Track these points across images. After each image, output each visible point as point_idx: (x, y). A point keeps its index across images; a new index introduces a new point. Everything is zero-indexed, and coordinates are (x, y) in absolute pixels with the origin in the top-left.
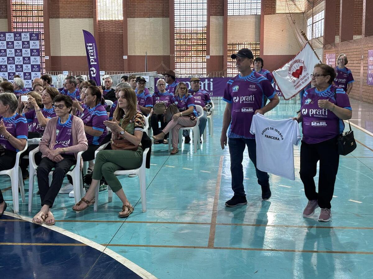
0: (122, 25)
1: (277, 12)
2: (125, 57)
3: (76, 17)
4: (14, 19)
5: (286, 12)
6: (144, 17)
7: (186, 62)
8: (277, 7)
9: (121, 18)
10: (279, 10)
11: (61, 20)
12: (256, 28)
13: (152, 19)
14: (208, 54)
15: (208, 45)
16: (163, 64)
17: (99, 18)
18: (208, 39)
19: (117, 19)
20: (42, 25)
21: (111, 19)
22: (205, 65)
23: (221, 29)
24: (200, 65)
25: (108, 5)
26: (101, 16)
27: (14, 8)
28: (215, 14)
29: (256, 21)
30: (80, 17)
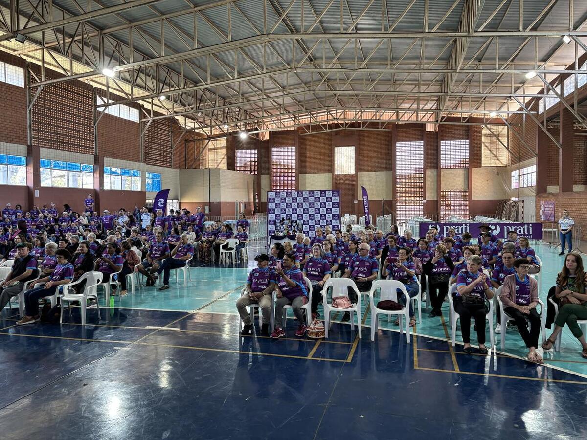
0: (354, 178)
1: (482, 166)
2: (356, 202)
3: (319, 172)
4: (273, 175)
5: (491, 166)
6: (371, 171)
7: (405, 205)
8: (483, 162)
9: (353, 172)
10: (484, 164)
11: (307, 174)
12: (465, 178)
13: (377, 173)
14: (424, 199)
15: (424, 192)
16: (387, 207)
17: (336, 173)
18: (424, 187)
19: (350, 173)
20: (294, 179)
21: (345, 173)
22: (422, 208)
23: (436, 180)
24: (417, 208)
25: (343, 163)
26: (338, 171)
27: (273, 166)
28: (430, 168)
29: (465, 173)
30: (322, 172)
